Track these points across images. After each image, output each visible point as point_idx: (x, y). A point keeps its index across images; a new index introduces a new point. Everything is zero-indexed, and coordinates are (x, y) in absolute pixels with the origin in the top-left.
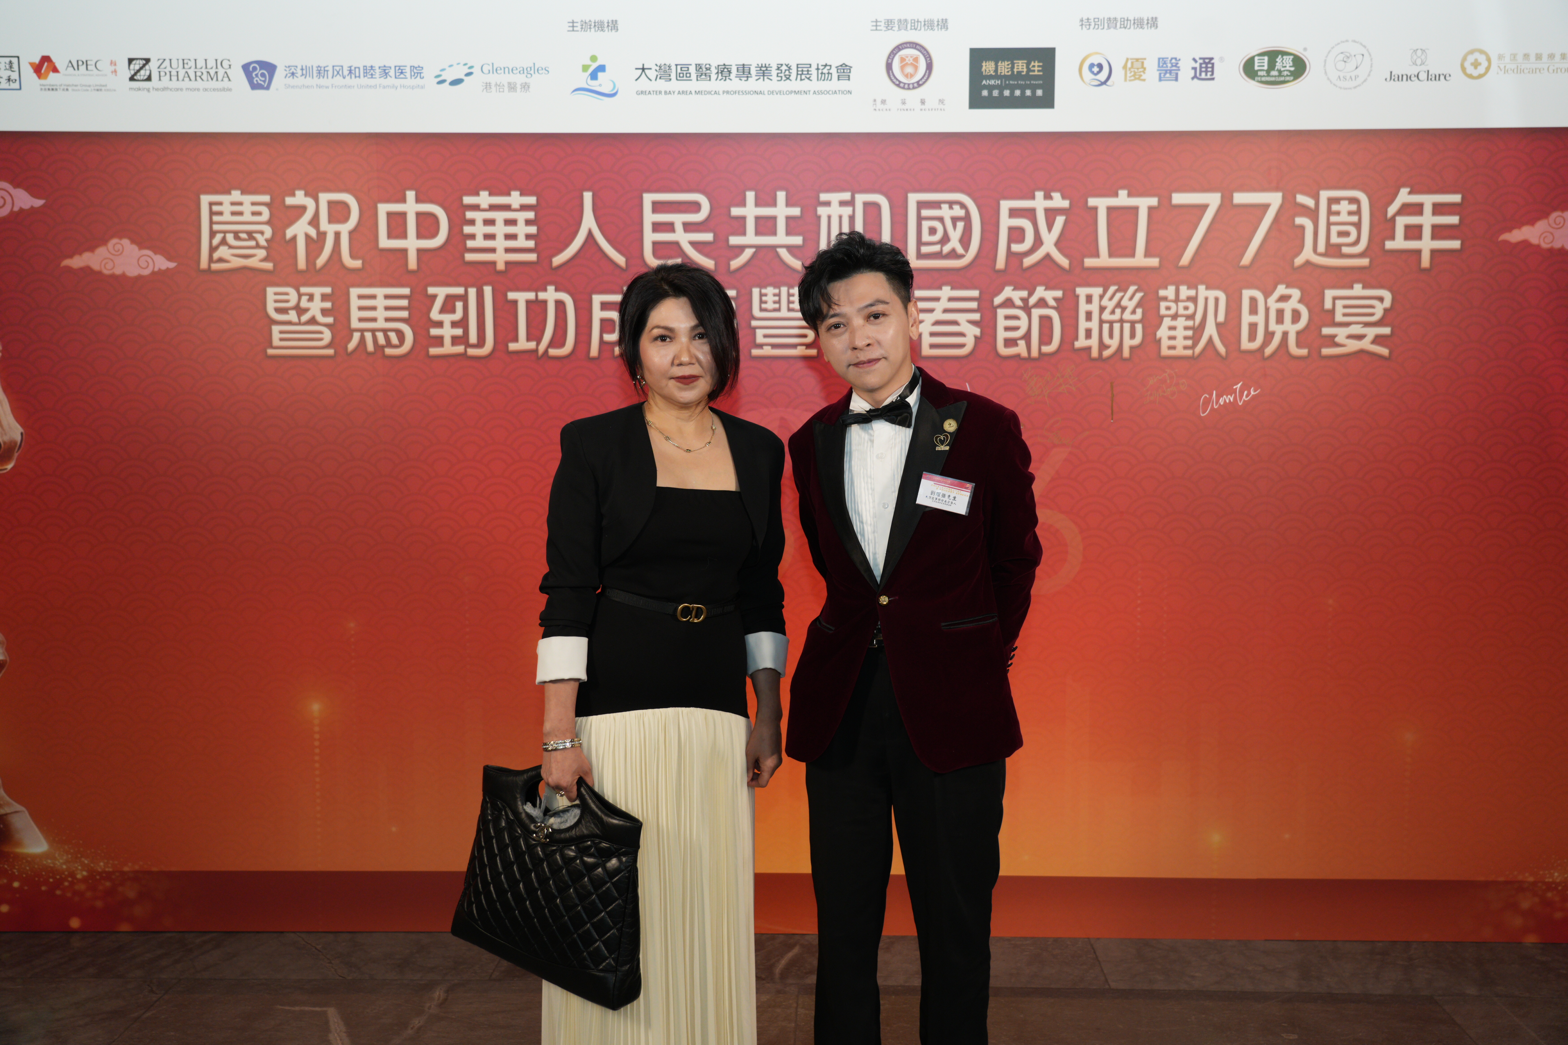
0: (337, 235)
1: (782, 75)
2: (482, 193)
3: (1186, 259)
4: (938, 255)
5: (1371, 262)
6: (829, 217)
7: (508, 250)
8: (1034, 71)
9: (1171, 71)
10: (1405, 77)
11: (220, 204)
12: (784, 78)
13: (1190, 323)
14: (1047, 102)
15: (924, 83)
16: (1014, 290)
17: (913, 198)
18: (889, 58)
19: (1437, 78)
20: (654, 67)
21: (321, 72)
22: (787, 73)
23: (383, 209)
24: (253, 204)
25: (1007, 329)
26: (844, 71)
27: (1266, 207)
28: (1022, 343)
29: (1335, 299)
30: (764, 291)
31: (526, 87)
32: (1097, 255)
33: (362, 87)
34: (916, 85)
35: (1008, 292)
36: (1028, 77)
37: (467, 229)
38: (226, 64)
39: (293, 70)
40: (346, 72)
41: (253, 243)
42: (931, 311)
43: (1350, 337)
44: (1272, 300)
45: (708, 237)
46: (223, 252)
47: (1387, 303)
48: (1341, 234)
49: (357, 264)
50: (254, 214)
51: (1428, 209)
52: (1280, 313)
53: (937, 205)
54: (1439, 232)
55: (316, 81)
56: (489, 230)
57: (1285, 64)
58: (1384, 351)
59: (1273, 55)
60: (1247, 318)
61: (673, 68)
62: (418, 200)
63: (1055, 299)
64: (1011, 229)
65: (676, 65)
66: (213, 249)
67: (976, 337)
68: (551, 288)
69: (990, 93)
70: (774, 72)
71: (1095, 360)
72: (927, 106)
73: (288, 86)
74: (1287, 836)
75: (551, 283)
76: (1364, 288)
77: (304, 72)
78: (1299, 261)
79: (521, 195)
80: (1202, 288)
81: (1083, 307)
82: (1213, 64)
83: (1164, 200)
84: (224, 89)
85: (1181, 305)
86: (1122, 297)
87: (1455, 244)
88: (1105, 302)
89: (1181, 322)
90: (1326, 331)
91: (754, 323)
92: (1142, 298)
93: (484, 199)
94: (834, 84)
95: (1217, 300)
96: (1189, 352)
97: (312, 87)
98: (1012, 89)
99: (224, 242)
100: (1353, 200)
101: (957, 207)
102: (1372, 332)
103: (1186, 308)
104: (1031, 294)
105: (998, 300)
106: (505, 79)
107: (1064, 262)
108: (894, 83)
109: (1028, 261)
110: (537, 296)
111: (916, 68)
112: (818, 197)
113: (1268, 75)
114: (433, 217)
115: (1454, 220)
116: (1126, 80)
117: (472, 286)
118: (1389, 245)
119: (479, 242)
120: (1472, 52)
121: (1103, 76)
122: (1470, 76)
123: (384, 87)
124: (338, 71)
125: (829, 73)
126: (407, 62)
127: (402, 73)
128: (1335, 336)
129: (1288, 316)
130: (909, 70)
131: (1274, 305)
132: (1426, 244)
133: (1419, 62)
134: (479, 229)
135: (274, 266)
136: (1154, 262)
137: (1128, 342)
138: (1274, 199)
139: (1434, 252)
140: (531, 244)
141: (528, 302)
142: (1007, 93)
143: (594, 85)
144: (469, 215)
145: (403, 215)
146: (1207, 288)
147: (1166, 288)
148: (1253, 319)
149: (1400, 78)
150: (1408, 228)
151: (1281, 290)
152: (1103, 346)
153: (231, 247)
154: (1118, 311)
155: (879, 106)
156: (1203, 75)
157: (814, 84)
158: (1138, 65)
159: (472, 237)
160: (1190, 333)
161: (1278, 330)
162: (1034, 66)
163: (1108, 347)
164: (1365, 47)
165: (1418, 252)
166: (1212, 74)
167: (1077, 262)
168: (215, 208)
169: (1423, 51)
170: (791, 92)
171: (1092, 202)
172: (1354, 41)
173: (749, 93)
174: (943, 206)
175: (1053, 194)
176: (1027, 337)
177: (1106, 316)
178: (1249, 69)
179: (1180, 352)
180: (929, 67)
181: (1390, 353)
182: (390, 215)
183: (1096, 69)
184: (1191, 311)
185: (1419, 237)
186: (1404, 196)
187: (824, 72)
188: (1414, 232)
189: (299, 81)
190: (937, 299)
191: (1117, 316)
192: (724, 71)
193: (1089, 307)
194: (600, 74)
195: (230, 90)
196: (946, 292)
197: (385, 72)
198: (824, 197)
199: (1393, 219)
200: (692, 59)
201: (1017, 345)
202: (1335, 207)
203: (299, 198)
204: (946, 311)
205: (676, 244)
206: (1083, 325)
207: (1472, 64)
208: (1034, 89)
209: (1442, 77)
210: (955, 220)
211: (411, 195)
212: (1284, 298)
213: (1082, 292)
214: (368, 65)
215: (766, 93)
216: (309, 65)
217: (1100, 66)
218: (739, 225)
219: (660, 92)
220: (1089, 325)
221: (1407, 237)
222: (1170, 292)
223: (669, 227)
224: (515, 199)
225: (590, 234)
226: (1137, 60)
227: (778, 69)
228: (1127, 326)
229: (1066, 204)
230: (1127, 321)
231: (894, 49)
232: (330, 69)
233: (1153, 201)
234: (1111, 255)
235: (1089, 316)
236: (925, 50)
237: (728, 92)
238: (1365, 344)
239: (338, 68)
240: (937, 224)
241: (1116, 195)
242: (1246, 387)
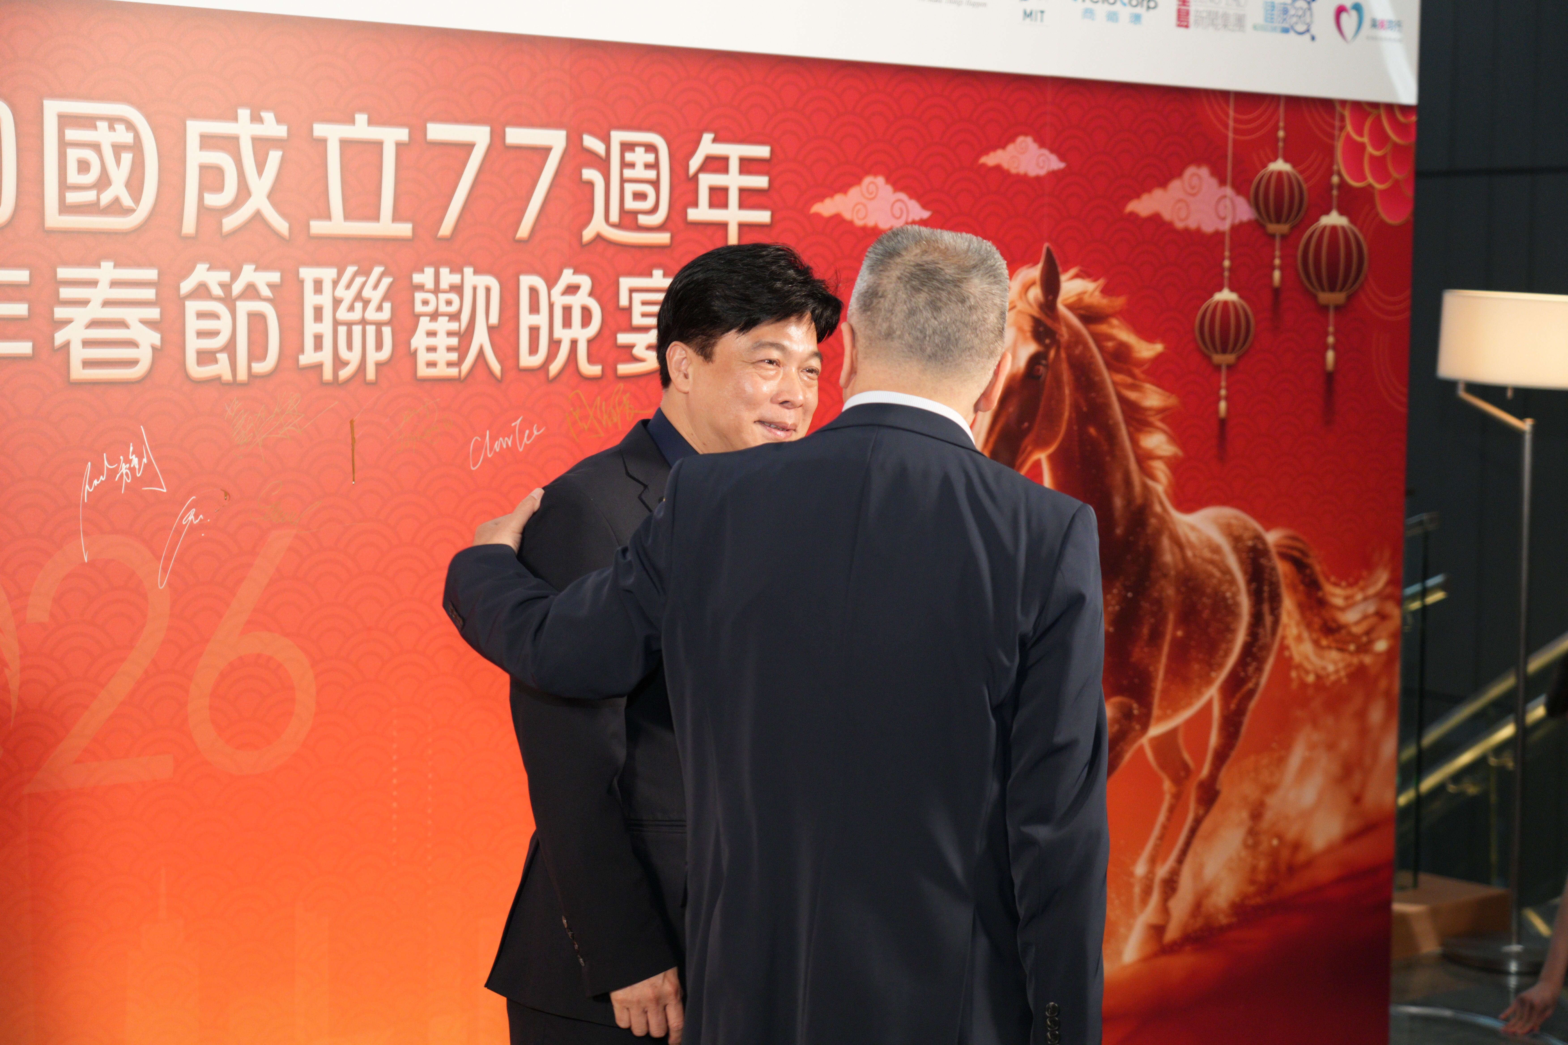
3: (447, 227)
4: (92, 208)
5: (672, 238)
13: (454, 326)
16: (209, 269)
17: (52, 108)
25: (201, 334)
27: (546, 151)
28: (223, 357)
29: (632, 291)
32: (328, 217)
35: (201, 273)
42: (84, 303)
44: (556, 292)
48: (640, 196)
51: (734, 165)
52: (567, 312)
53: (89, 122)
54: (748, 198)
60: (526, 320)
63: (271, 286)
64: (204, 169)
67: (154, 348)
71: (327, 384)
76: (664, 275)
78: (588, 234)
80: (468, 271)
81: (310, 300)
83: (418, 132)
85: (443, 297)
86: (364, 285)
87: (765, 216)
88: (340, 292)
89: (443, 325)
92: (391, 286)
95: (488, 290)
96: (453, 372)
100: (651, 148)
101: (120, 128)
103: (449, 303)
104: (234, 277)
105: (186, 286)
107: (282, 226)
109: (230, 223)
115: (762, 182)
118: (692, 214)
128: (632, 347)
129: (577, 316)
131: (560, 301)
132: (733, 215)
136: (405, 229)
137: (373, 357)
138: (557, 140)
139: (742, 226)
146: (476, 272)
147: (422, 271)
148: (534, 320)
150: (712, 190)
151: (568, 277)
152: (339, 363)
154: (359, 306)
161: (564, 335)
163: (345, 364)
165: (724, 226)
167: (299, 226)
171: (320, 130)
174: (99, 124)
175: (264, 115)
176: (230, 347)
179: (442, 371)
184: (454, 308)
185: (725, 205)
186: (707, 145)
188: (719, 197)
190: (93, 283)
191: (356, 315)
193: (318, 300)
196: (107, 271)
199: (696, 177)
201: (216, 361)
202: (629, 157)
204: (107, 303)
206: (311, 328)
210: (118, 149)
212: (572, 289)
213: (308, 274)
220: (318, 328)
222: (425, 277)
228: (371, 330)
229: (281, 131)
230: (371, 323)
233: (402, 134)
234: (347, 217)
235: (318, 313)
240: (90, 155)
241: (352, 121)
242: (528, 424)
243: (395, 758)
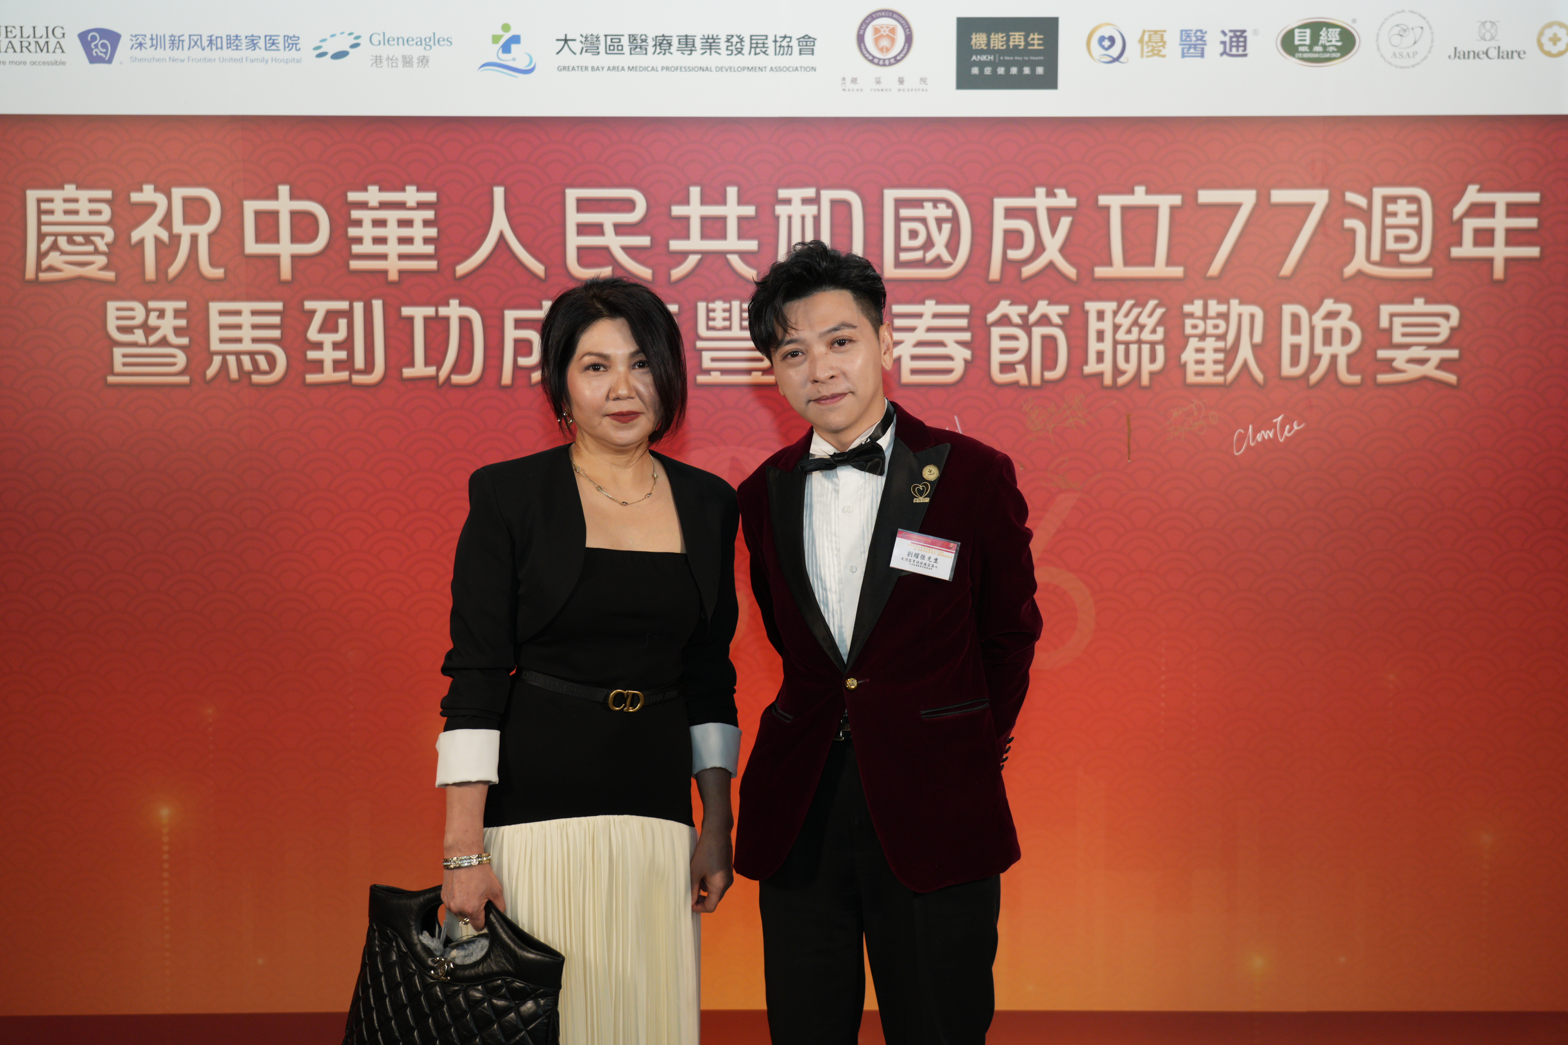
0: (194, 238)
1: (733, 48)
2: (370, 188)
3: (1215, 268)
4: (919, 264)
5: (1434, 272)
6: (790, 218)
7: (402, 257)
8: (1033, 45)
9: (1195, 45)
10: (1472, 55)
11: (51, 200)
12: (735, 52)
13: (1221, 344)
14: (1049, 81)
15: (903, 58)
16: (1011, 304)
17: (890, 195)
18: (860, 28)
19: (1510, 55)
20: (579, 38)
21: (175, 42)
22: (739, 46)
23: (250, 207)
24: (91, 201)
25: (1003, 351)
26: (807, 44)
27: (1310, 206)
28: (1021, 368)
29: (1392, 316)
30: (711, 306)
31: (424, 61)
32: (1109, 263)
33: (224, 60)
34: (892, 61)
35: (1004, 307)
36: (1026, 52)
37: (353, 232)
38: (58, 32)
39: (140, 39)
40: (205, 43)
41: (90, 248)
42: (912, 329)
43: (1411, 361)
44: (1317, 317)
45: (644, 241)
46: (54, 258)
47: (1454, 321)
48: (1399, 239)
49: (219, 273)
50: (92, 212)
51: (1501, 210)
52: (1328, 333)
53: (918, 203)
54: (1514, 237)
55: (168, 53)
56: (380, 232)
57: (1330, 38)
58: (1451, 378)
59: (1316, 27)
60: (1288, 339)
61: (602, 39)
62: (293, 196)
63: (1061, 316)
64: (1007, 233)
65: (606, 36)
66: (41, 256)
67: (966, 361)
68: (454, 303)
69: (981, 70)
70: (723, 45)
71: (1108, 388)
72: (906, 85)
73: (134, 59)
74: (1343, 960)
75: (454, 297)
76: (1427, 302)
77: (155, 42)
78: (1349, 271)
79: (418, 190)
80: (1234, 302)
81: (1094, 325)
82: (1245, 38)
83: (1190, 198)
84: (56, 63)
85: (1210, 323)
86: (1140, 313)
87: (1533, 252)
88: (1119, 319)
89: (1210, 344)
90: (1382, 354)
91: (700, 344)
92: (1164, 315)
93: (373, 195)
94: (796, 59)
95: (1252, 317)
96: (1220, 379)
97: (164, 60)
98: (1008, 65)
99: (54, 247)
100: (1412, 199)
101: (942, 206)
102: (1436, 356)
103: (1216, 327)
104: (1031, 309)
105: (992, 317)
106: (398, 51)
107: (1070, 271)
108: (866, 58)
109: (1028, 271)
110: (437, 311)
111: (893, 41)
112: (776, 194)
113: (1311, 51)
114: (312, 217)
115: (1531, 223)
116: (1142, 56)
117: (359, 299)
118: (1456, 252)
119: (367, 247)
120: (1550, 25)
121: (1115, 51)
122: (1549, 54)
123: (252, 61)
124: (195, 41)
125: (788, 46)
126: (280, 30)
127: (273, 44)
128: (1393, 360)
129: (1337, 336)
130: (885, 43)
131: (1320, 324)
132: (1500, 252)
133: (1488, 36)
134: (367, 232)
135: (116, 276)
136: (1177, 272)
137: (1147, 367)
138: (1319, 198)
139: (1509, 261)
140: (430, 249)
141: (427, 319)
142: (1001, 71)
143: (506, 59)
144: (355, 214)
145: (275, 214)
146: (1242, 303)
147: (1192, 303)
148: (1296, 339)
149: (1466, 55)
150: (1477, 232)
151: (1329, 305)
152: (1117, 372)
153: (63, 253)
154: (1135, 330)
155: (849, 85)
156: (1234, 49)
157: (771, 59)
158: (1156, 38)
159: (359, 240)
160: (1221, 356)
161: (1325, 352)
162: (1033, 39)
163: (1123, 373)
164: (1424, 18)
165: (1490, 261)
166: (1245, 50)
167: (1085, 272)
168: (45, 206)
169: (1493, 23)
170: (744, 69)
171: (1104, 200)
172: (1412, 12)
173: (693, 69)
174: (926, 204)
175: (1057, 191)
176: (1027, 360)
177: (1121, 336)
178: (1288, 44)
179: (1209, 378)
180: (909, 39)
181: (1459, 380)
182: (258, 214)
183: (1107, 43)
184: (1221, 331)
185: (1491, 243)
186: (1472, 195)
187: (783, 45)
188: (1484, 237)
189: (148, 52)
190: (919, 316)
191: (1134, 336)
192: (663, 43)
193: (1100, 325)
194: (514, 47)
195: (63, 63)
196: (930, 307)
197: (253, 42)
198: (783, 193)
199: (1460, 222)
200: (625, 29)
201: (1014, 370)
202: (1391, 208)
203: (148, 194)
204: (930, 330)
205: (606, 249)
206: (1094, 346)
207: (1551, 39)
208: (1033, 65)
209: (1515, 55)
210: (940, 221)
211: (284, 190)
212: (1332, 315)
213: (1092, 307)
214: (233, 34)
215: (713, 69)
216: (160, 34)
217: (1112, 40)
218: (682, 227)
219: (586, 68)
220: (1100, 346)
221: (1477, 243)
222: (1196, 307)
223: (597, 229)
224: (411, 195)
225: (502, 237)
226: (1156, 32)
227: (728, 41)
228: (1146, 348)
229: (1072, 202)
230: (1146, 343)
231: (866, 19)
232: (186, 38)
233: (1176, 200)
234: (1127, 263)
235: (1100, 336)
236: (904, 19)
237: (667, 68)
238: (1429, 370)
239: (195, 38)
240: (918, 226)
241: (1132, 192)
242: (1287, 421)
243: (1163, 669)
